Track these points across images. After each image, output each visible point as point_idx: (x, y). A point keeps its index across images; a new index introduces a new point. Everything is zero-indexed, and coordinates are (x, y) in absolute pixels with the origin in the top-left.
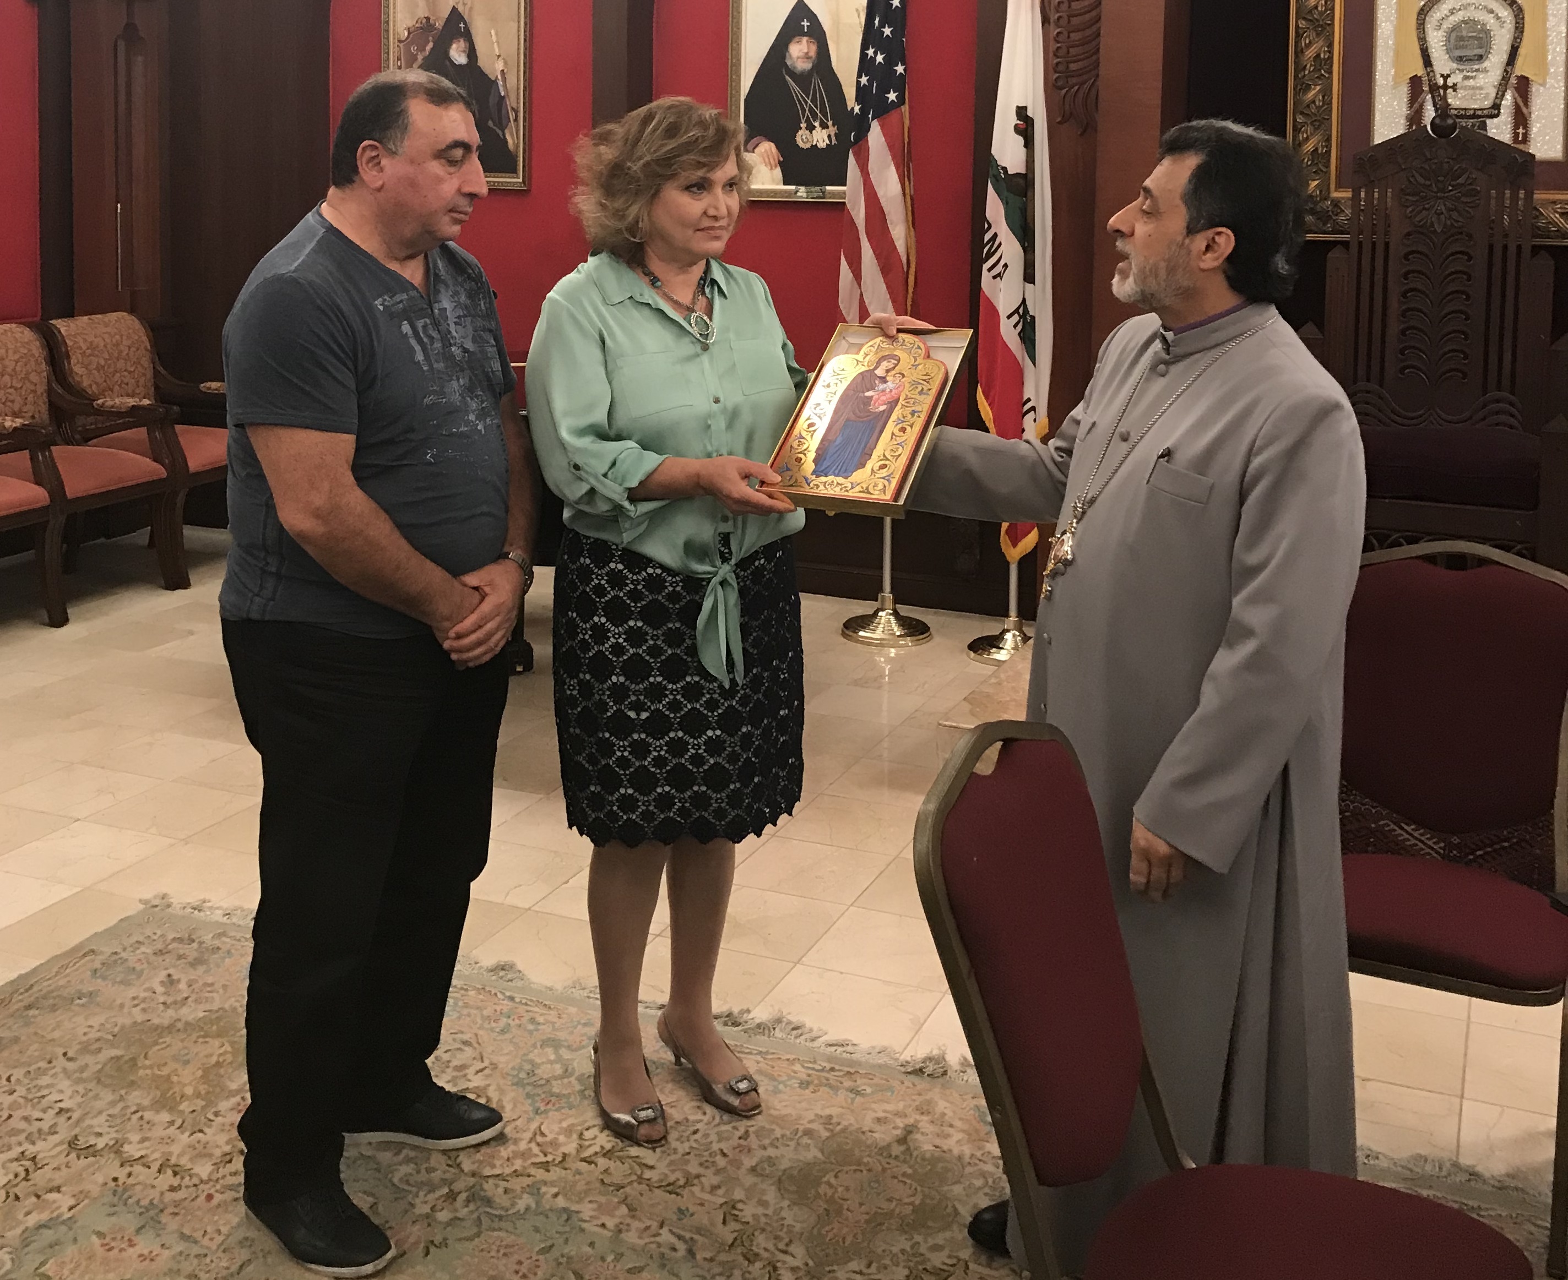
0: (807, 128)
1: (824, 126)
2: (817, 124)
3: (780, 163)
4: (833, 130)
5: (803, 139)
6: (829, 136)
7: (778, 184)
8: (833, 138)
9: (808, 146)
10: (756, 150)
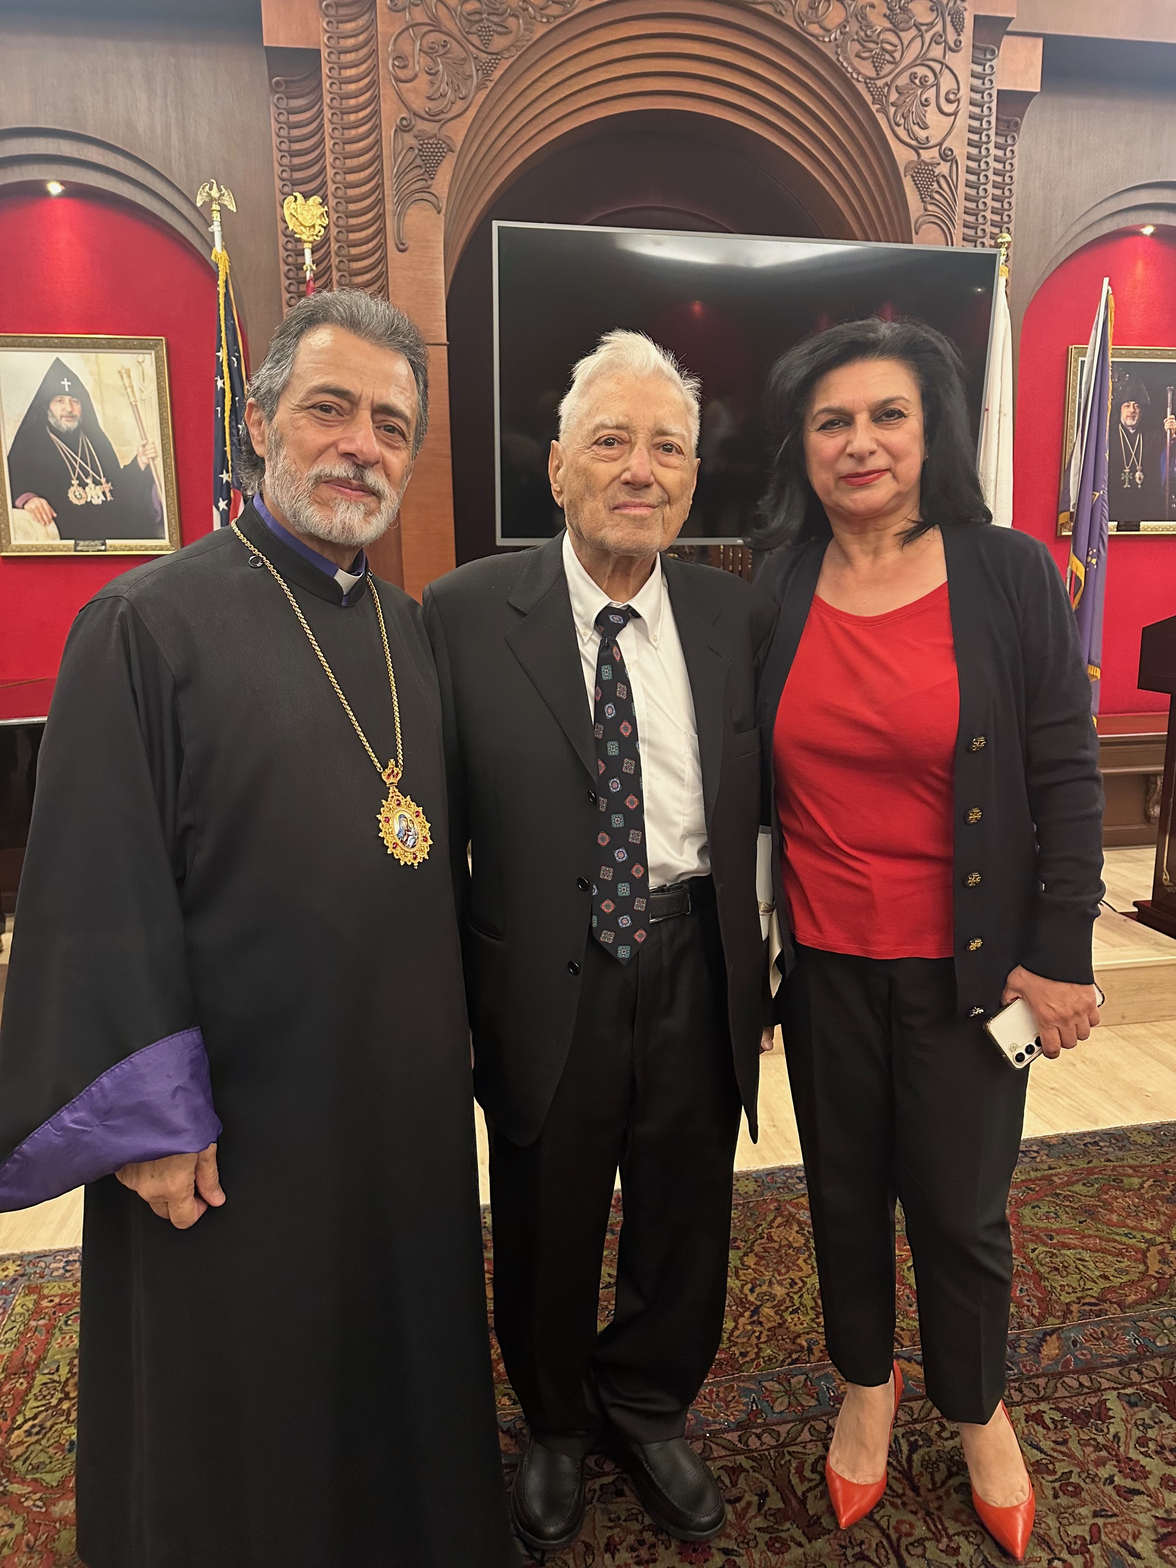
0: (79, 485)
1: (97, 483)
2: (89, 481)
3: (53, 518)
4: (107, 487)
5: (76, 495)
6: (104, 493)
7: (54, 539)
8: (108, 495)
9: (82, 502)
10: (26, 507)
